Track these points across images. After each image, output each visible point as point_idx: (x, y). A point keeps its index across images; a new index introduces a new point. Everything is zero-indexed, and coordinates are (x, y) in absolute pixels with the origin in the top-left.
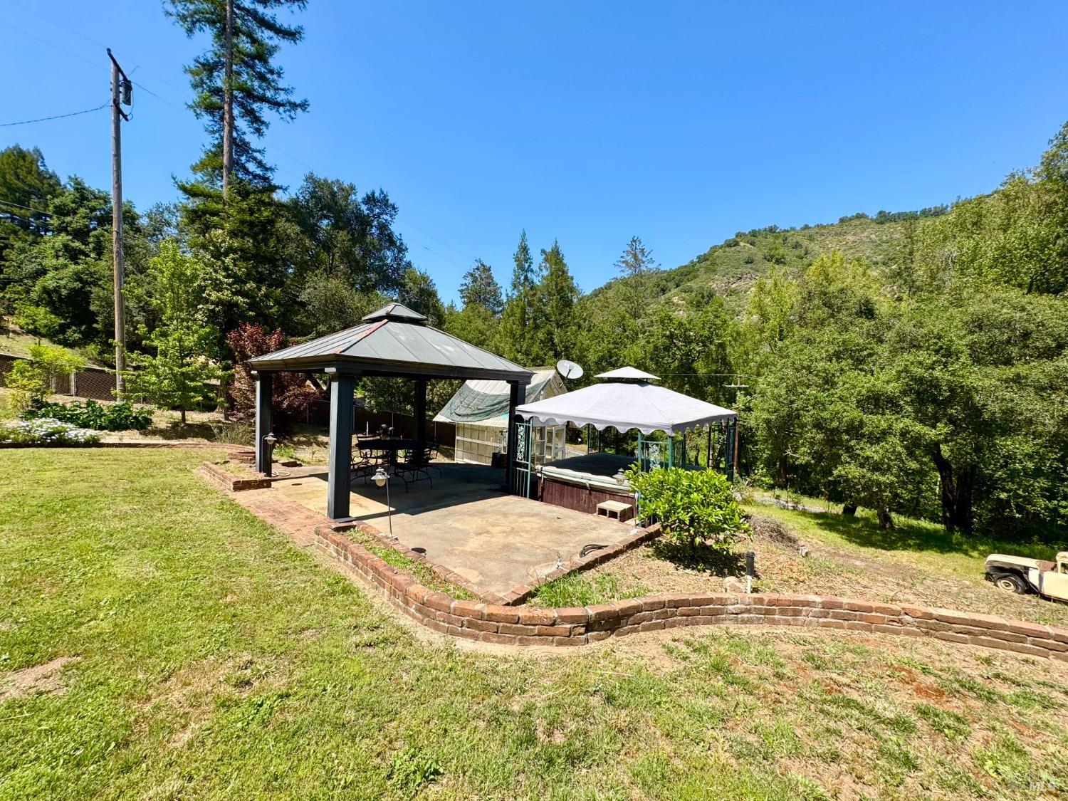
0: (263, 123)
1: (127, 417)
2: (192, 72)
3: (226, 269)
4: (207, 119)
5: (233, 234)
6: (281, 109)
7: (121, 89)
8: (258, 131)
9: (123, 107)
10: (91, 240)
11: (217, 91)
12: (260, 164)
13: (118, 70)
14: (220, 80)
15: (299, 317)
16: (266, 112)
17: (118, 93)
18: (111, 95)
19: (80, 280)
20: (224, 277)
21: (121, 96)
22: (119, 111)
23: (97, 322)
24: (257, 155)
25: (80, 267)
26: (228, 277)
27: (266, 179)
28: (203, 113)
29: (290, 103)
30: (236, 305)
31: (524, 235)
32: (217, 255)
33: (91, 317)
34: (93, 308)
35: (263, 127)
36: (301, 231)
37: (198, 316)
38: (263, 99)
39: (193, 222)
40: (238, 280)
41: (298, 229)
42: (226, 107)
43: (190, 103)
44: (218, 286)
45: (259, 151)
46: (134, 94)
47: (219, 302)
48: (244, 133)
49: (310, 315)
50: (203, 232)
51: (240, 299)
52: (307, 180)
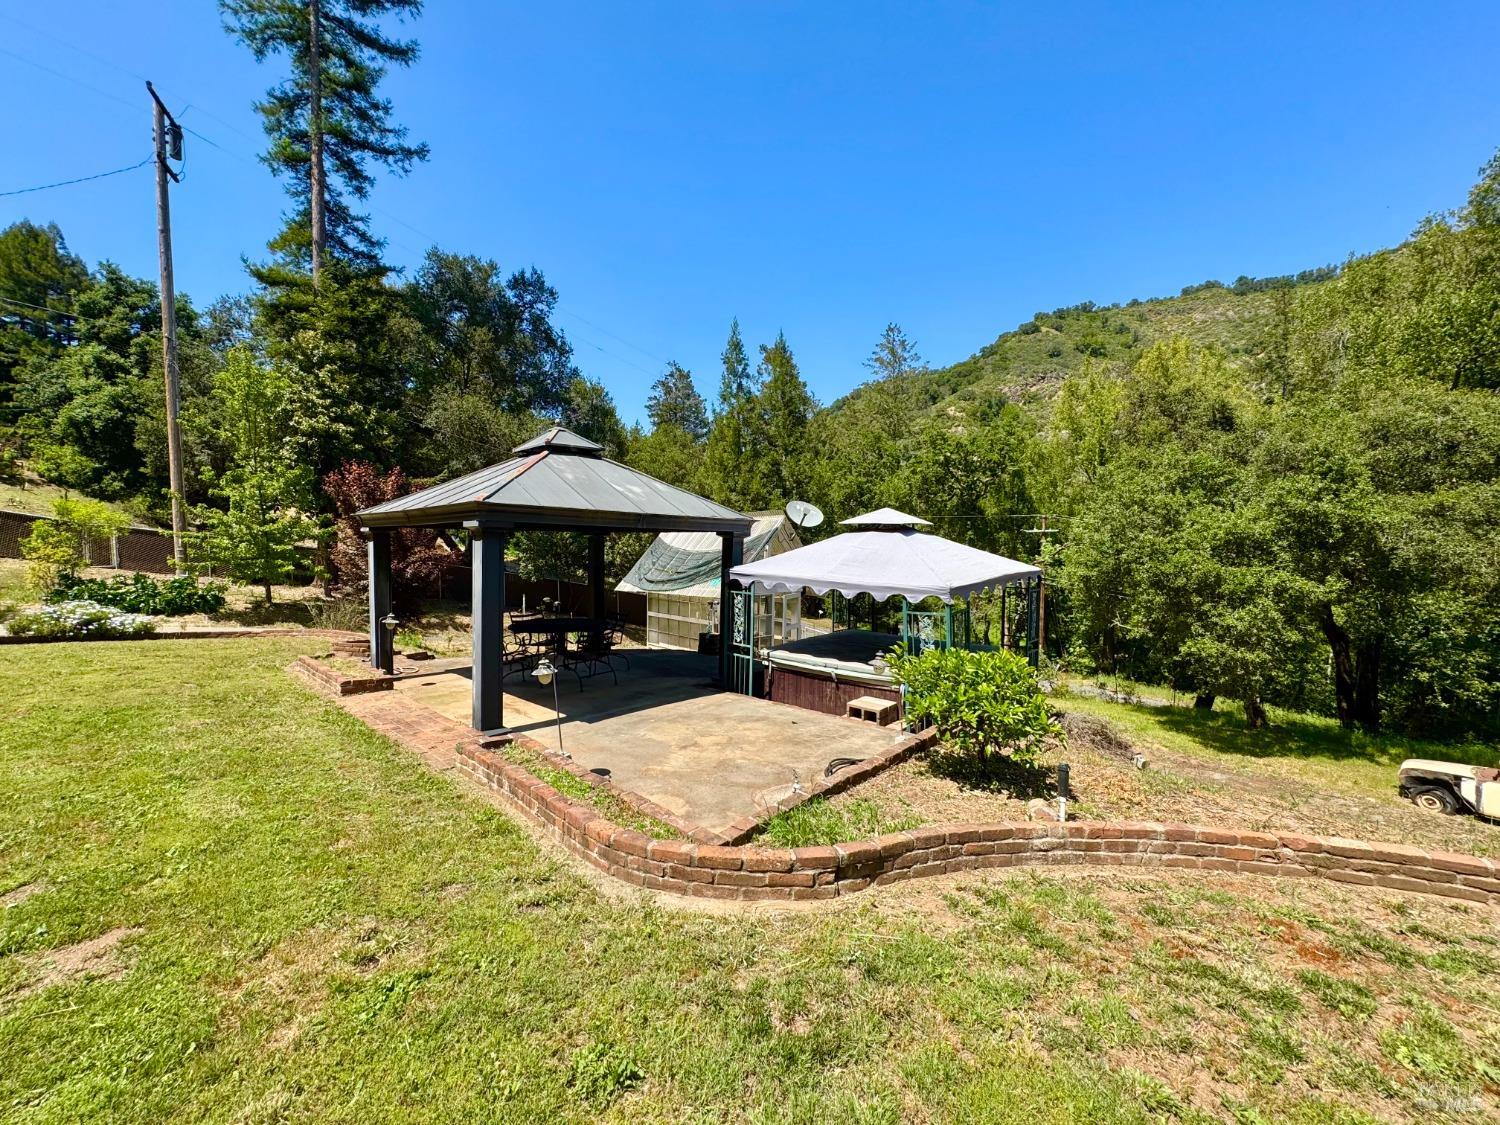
0: (366, 178)
1: (190, 596)
2: (264, 110)
3: (321, 386)
4: (287, 176)
5: (329, 336)
6: (391, 159)
7: (168, 138)
8: (359, 190)
9: (171, 163)
10: (133, 350)
11: (300, 137)
12: (363, 237)
13: (163, 111)
14: (304, 120)
15: (424, 450)
16: (370, 164)
17: (163, 143)
18: (154, 147)
19: (119, 406)
20: (318, 397)
21: (168, 147)
22: (165, 170)
23: (144, 464)
24: (359, 225)
25: (119, 389)
26: (323, 396)
27: (372, 258)
28: (282, 168)
29: (403, 150)
30: (336, 435)
31: (736, 325)
32: (308, 367)
33: (135, 459)
34: (138, 445)
35: (366, 185)
36: (424, 330)
37: (284, 453)
38: (364, 145)
39: (272, 321)
40: (337, 400)
41: (419, 326)
42: (314, 158)
43: (264, 154)
44: (310, 410)
45: (361, 219)
46: (187, 144)
47: (312, 433)
48: (340, 194)
49: (439, 446)
50: (287, 335)
51: (341, 427)
52: (429, 258)
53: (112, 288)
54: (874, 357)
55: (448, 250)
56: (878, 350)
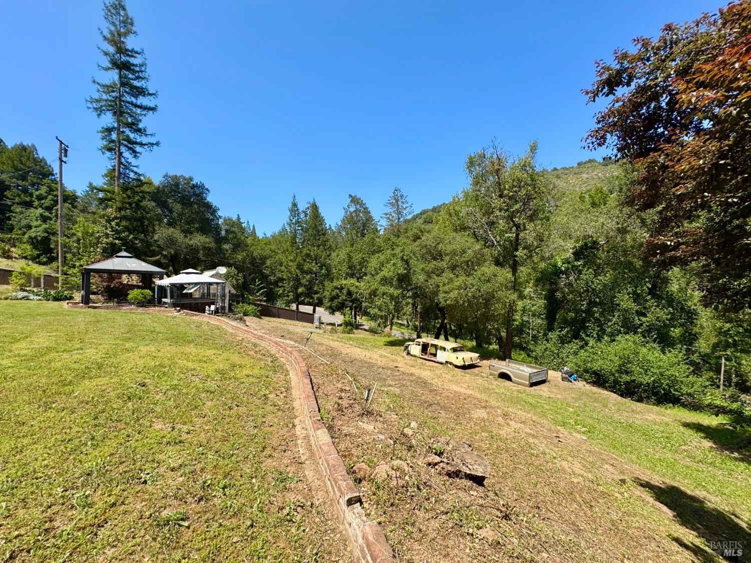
0: (138, 153)
1: (61, 296)
2: (101, 132)
3: (112, 227)
4: (108, 154)
5: (120, 209)
6: (146, 147)
7: (63, 151)
8: (135, 156)
9: (64, 159)
10: (54, 211)
11: (113, 141)
12: (136, 173)
13: (61, 143)
14: (114, 136)
15: (154, 248)
16: (138, 148)
17: (61, 153)
18: (58, 155)
19: (47, 232)
20: (110, 231)
21: (63, 154)
22: (61, 161)
23: (54, 253)
24: (135, 169)
25: (48, 226)
26: (112, 231)
27: (140, 180)
28: (106, 152)
29: (150, 143)
30: (115, 244)
31: (294, 196)
32: (109, 221)
33: (51, 251)
34: (52, 246)
35: (138, 155)
36: (156, 206)
37: (98, 250)
38: (136, 143)
39: (100, 204)
40: (117, 232)
41: (154, 204)
42: (117, 149)
43: (100, 148)
44: (107, 236)
45: (136, 166)
46: (69, 153)
47: (107, 244)
48: (128, 159)
49: (159, 246)
50: (104, 209)
51: (117, 241)
52: (164, 177)
53: (48, 189)
54: (389, 202)
55: (171, 174)
56: (390, 199)
